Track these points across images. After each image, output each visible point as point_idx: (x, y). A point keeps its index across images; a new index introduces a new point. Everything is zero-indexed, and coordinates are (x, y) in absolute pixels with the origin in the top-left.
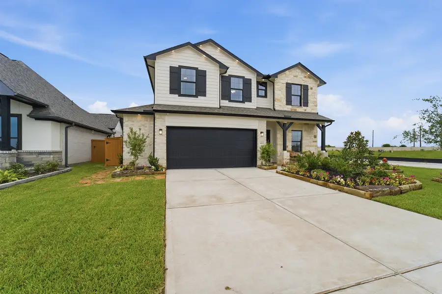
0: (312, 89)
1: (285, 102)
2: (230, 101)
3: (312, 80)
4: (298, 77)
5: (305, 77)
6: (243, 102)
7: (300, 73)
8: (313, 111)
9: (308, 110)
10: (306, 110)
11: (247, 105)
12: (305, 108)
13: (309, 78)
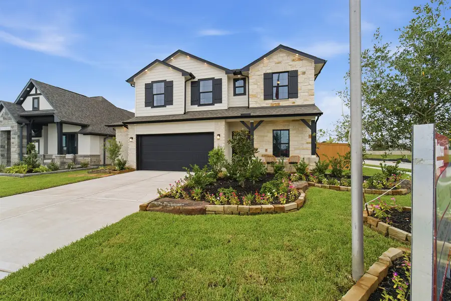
0: (304, 73)
1: (262, 97)
2: (200, 105)
3: (304, 61)
4: (283, 63)
5: (293, 60)
6: (213, 104)
7: (286, 58)
8: (306, 103)
9: (298, 101)
10: (294, 103)
11: (217, 107)
12: (293, 100)
13: (300, 60)
